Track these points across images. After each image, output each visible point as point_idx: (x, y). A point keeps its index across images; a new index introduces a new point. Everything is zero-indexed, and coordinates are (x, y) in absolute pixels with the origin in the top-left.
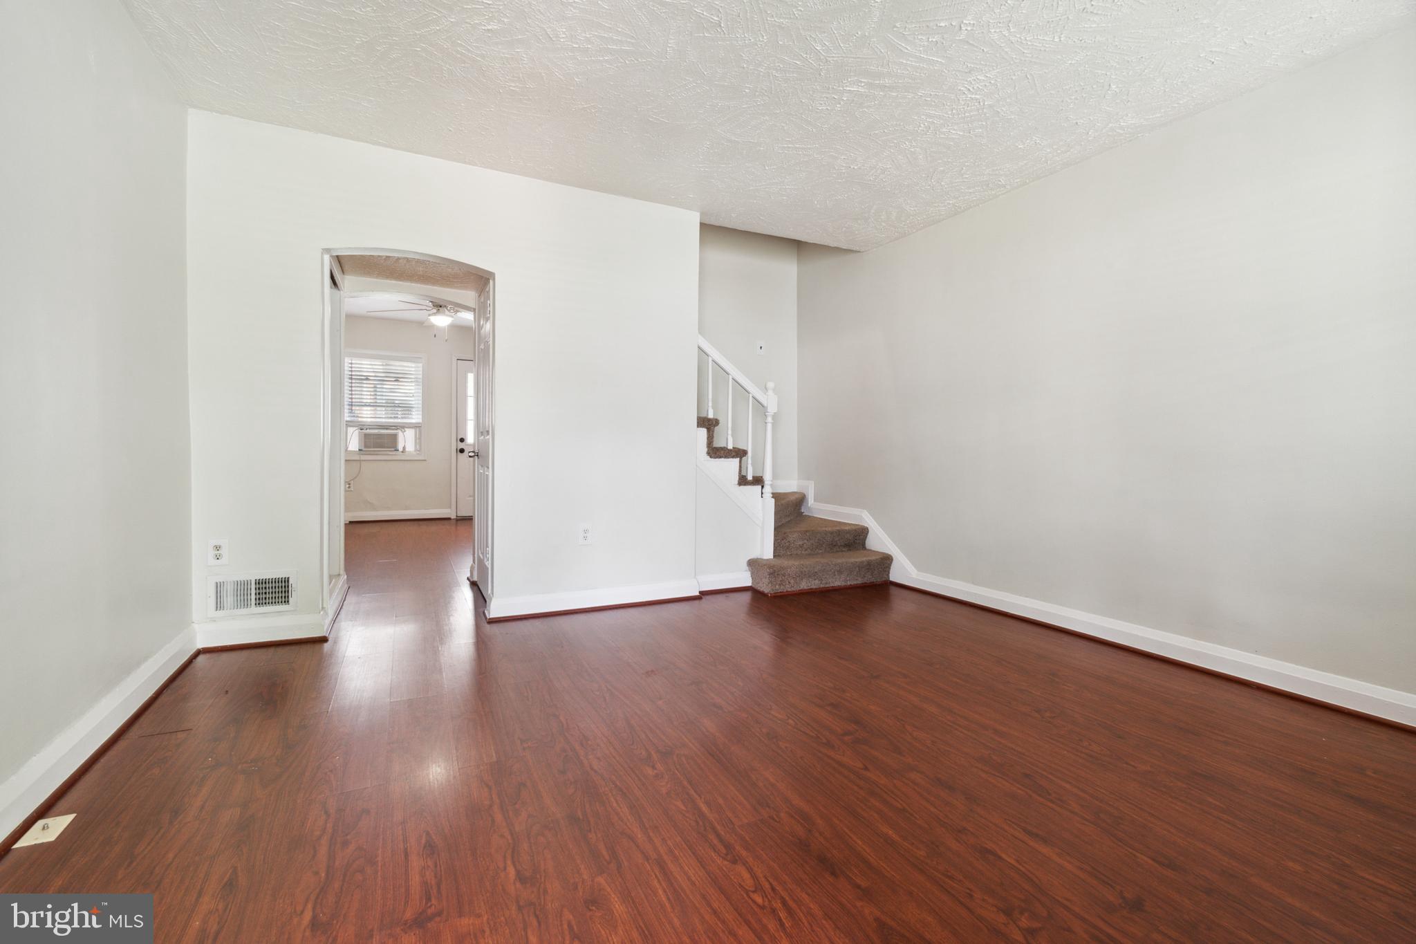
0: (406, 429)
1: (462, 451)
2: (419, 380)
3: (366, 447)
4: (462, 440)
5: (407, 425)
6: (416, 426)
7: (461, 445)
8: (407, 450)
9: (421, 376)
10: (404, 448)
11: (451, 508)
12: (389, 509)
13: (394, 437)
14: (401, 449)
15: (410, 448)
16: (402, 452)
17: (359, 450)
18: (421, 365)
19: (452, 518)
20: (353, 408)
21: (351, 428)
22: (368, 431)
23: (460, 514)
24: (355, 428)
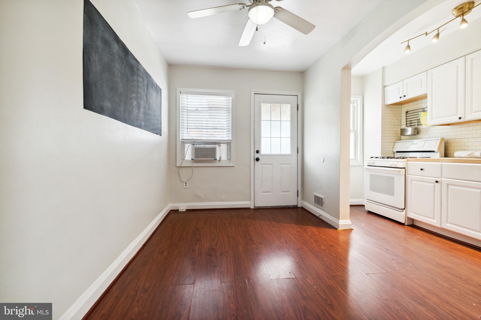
0: (221, 144)
1: (258, 159)
2: (229, 110)
3: (195, 157)
4: (258, 152)
5: (222, 142)
6: (228, 143)
7: (257, 156)
8: (222, 159)
9: (231, 107)
10: (220, 158)
11: (250, 200)
12: (211, 201)
13: (214, 150)
14: (218, 158)
15: (224, 158)
16: (219, 161)
17: (192, 159)
18: (231, 98)
19: (251, 208)
20: (188, 130)
21: (187, 144)
22: (197, 146)
23: (256, 205)
24: (190, 144)
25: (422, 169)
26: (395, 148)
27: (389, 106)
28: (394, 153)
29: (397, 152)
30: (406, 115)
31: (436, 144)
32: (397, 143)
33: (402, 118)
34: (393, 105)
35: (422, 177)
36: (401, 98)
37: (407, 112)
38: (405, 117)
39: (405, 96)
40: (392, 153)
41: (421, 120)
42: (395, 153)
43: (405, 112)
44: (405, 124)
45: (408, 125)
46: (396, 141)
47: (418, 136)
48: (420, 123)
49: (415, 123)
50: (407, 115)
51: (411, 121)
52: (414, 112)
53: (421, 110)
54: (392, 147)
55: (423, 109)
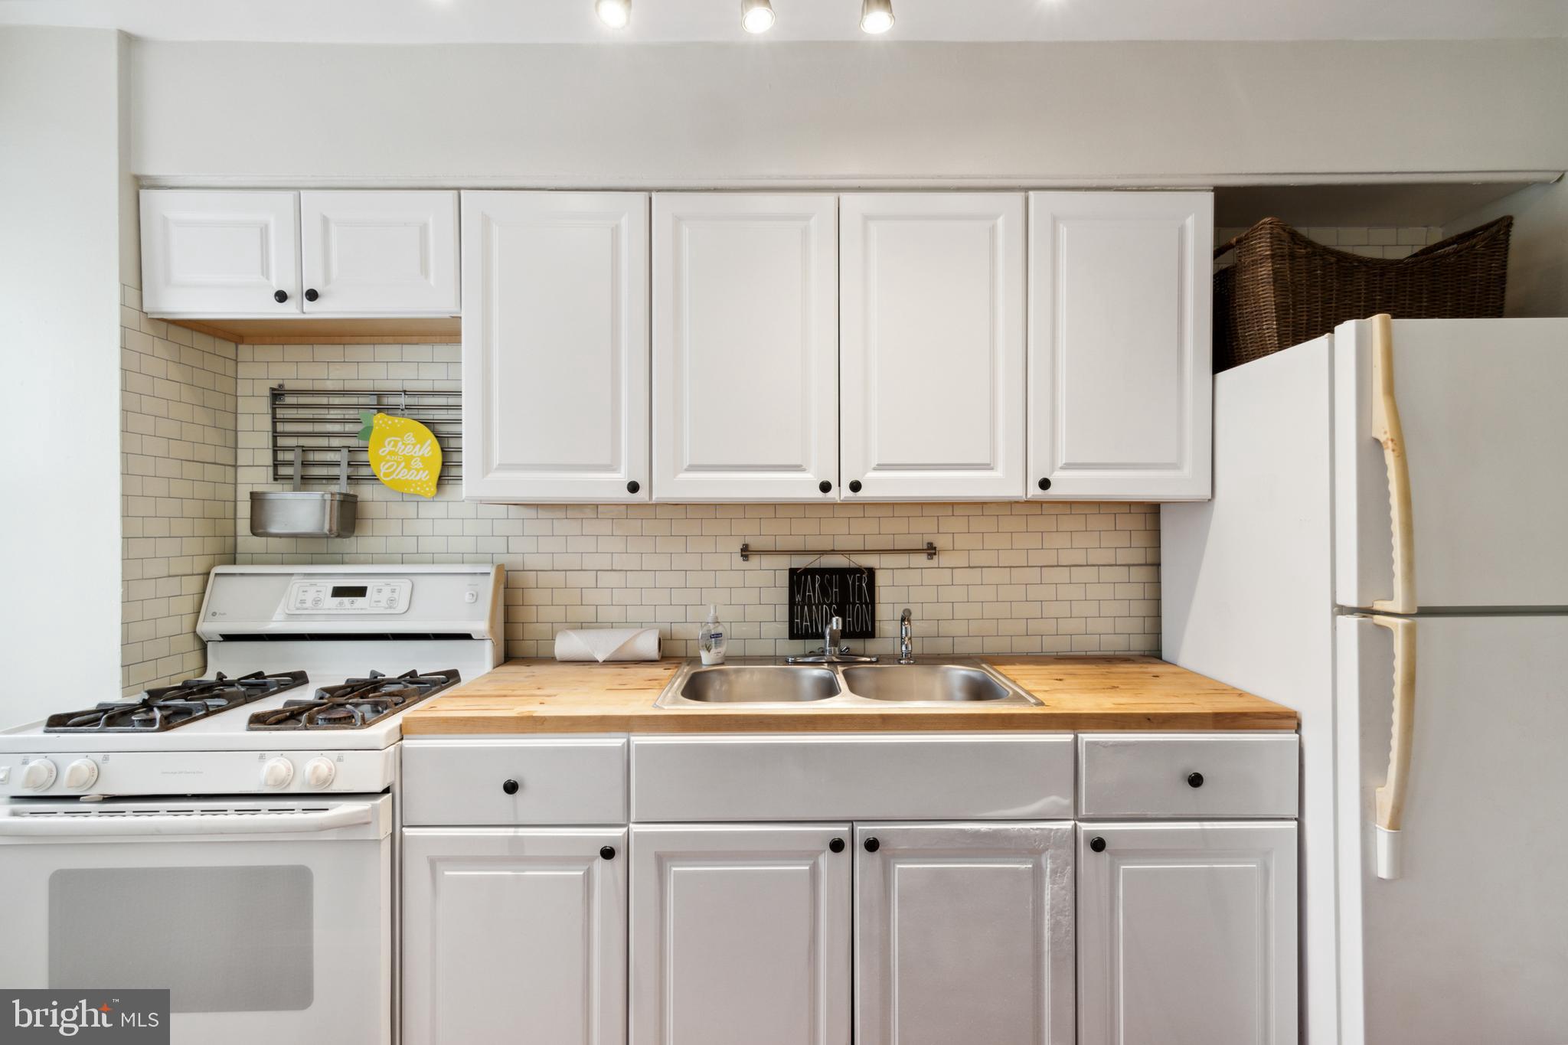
25: (511, 788)
26: (214, 614)
27: (172, 328)
28: (203, 646)
29: (228, 638)
30: (274, 409)
31: (476, 597)
32: (220, 579)
33: (244, 422)
34: (192, 329)
35: (510, 832)
36: (281, 297)
37: (277, 395)
38: (268, 419)
39: (312, 295)
40: (189, 643)
41: (369, 456)
42: (210, 645)
43: (268, 393)
44: (269, 461)
45: (284, 471)
46: (213, 565)
47: (349, 544)
48: (364, 472)
49: (336, 464)
50: (281, 413)
51: (305, 450)
52: (324, 400)
53: (363, 400)
54: (187, 605)
55: (379, 395)
